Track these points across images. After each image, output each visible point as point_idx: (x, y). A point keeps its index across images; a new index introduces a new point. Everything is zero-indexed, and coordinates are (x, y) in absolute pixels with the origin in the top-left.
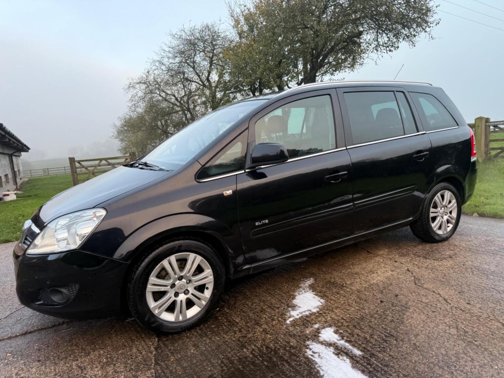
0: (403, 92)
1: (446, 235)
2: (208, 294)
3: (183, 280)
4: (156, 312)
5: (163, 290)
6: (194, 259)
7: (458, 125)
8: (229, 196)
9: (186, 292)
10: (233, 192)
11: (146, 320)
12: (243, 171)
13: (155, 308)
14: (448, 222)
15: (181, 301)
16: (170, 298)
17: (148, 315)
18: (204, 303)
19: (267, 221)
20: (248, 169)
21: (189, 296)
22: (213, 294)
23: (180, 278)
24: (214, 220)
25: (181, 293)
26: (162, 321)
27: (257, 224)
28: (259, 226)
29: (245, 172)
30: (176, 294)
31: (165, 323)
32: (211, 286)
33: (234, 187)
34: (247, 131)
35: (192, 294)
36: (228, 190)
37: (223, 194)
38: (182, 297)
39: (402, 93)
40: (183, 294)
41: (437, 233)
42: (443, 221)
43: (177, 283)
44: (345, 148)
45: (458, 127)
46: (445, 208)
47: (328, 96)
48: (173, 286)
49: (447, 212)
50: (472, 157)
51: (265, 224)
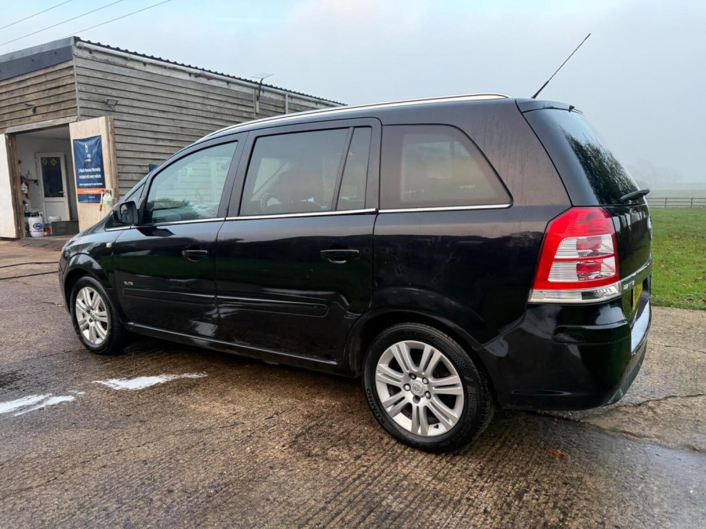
0: (371, 127)
3: (94, 311)
4: (81, 326)
7: (511, 200)
8: (109, 249)
10: (112, 245)
16: (86, 320)
19: (132, 283)
20: (134, 225)
25: (93, 321)
26: (83, 335)
27: (125, 283)
28: (127, 286)
29: (131, 228)
33: (114, 241)
35: (97, 325)
36: (109, 243)
37: (106, 245)
41: (394, 421)
42: (414, 405)
43: (91, 310)
44: (224, 219)
45: (508, 206)
46: (425, 380)
47: (237, 143)
48: (89, 312)
49: (429, 392)
50: (535, 292)
51: (130, 286)
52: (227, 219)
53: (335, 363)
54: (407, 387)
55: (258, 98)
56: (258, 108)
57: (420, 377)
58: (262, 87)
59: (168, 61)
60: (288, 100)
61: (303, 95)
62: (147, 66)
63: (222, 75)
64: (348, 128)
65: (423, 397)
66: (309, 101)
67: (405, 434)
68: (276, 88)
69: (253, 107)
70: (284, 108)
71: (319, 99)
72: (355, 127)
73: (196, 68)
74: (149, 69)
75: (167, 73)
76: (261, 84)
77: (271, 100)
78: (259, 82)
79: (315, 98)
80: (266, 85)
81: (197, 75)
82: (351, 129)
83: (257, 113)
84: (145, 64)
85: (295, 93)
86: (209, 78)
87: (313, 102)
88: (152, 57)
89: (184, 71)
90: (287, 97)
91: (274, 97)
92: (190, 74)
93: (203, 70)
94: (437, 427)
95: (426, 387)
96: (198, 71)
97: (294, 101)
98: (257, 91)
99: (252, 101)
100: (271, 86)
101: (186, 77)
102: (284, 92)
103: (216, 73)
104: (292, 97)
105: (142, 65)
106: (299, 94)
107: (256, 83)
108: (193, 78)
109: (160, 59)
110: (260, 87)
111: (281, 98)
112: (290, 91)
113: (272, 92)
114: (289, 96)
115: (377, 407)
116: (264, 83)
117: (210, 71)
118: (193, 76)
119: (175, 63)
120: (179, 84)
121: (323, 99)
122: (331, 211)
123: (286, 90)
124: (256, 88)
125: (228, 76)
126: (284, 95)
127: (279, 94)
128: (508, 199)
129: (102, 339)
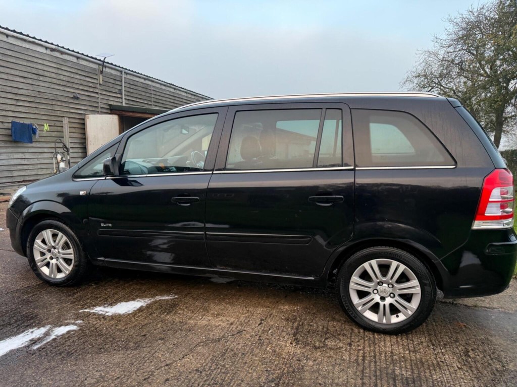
0: (341, 109)
1: (385, 327)
2: (71, 267)
4: (38, 264)
5: (41, 251)
6: (62, 236)
7: (456, 163)
8: (83, 196)
9: (57, 259)
10: (87, 193)
13: (39, 261)
14: (394, 309)
15: (53, 264)
16: (47, 258)
19: (110, 225)
20: (108, 177)
21: (58, 262)
22: (73, 269)
23: (54, 248)
24: (70, 211)
26: (40, 272)
27: (102, 225)
28: (103, 227)
29: (105, 179)
30: (52, 258)
31: (42, 274)
33: (89, 190)
35: (60, 262)
36: (83, 191)
37: (80, 193)
38: (54, 261)
40: (55, 259)
41: (363, 316)
42: (382, 303)
43: (53, 250)
44: (211, 172)
45: (454, 167)
46: (390, 286)
47: (217, 114)
48: (49, 251)
49: (393, 294)
50: (476, 222)
51: (108, 227)
52: (214, 172)
53: (313, 278)
54: (375, 292)
55: (102, 72)
56: (101, 80)
57: (386, 283)
58: (105, 64)
59: (28, 36)
60: (124, 76)
61: (135, 72)
62: (9, 38)
63: (73, 51)
64: (322, 109)
65: (387, 297)
66: (140, 77)
67: (374, 324)
68: (116, 65)
69: (97, 79)
70: (121, 81)
71: (147, 76)
72: (327, 108)
73: (52, 44)
74: (11, 40)
75: (27, 46)
76: (104, 62)
77: (112, 75)
78: (102, 59)
79: (144, 75)
80: (108, 63)
81: (52, 50)
82: (324, 110)
83: (100, 84)
84: (7, 36)
85: (129, 70)
86: (62, 53)
87: (143, 78)
88: (14, 31)
89: (42, 46)
90: (123, 73)
91: (113, 72)
92: (47, 48)
93: (58, 46)
94: (397, 316)
95: (390, 290)
96: (54, 47)
97: (129, 77)
98: (101, 67)
99: (97, 74)
100: (112, 64)
101: (43, 50)
102: (121, 69)
103: (68, 49)
104: (127, 74)
105: (5, 37)
106: (132, 71)
107: (100, 60)
108: (48, 52)
109: (21, 33)
110: (103, 64)
111: (119, 74)
112: (126, 69)
113: (112, 68)
114: (125, 73)
115: (350, 308)
116: (106, 60)
117: (63, 47)
118: (48, 50)
119: (34, 38)
120: (37, 56)
121: (150, 77)
122: (313, 168)
123: (123, 68)
124: (99, 64)
125: (78, 53)
126: (121, 72)
127: (118, 70)
128: (453, 162)
129: (65, 273)
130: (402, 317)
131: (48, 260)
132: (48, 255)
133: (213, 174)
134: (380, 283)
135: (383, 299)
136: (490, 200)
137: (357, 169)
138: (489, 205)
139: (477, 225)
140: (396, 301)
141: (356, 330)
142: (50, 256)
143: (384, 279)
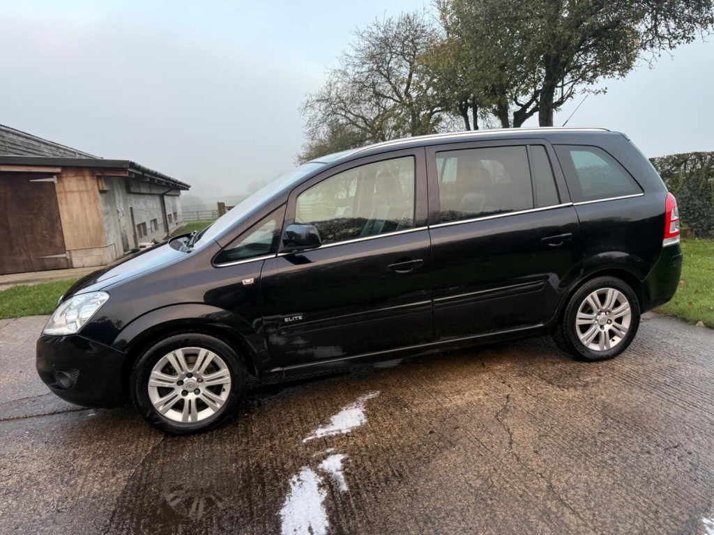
0: (543, 145)
1: (606, 354)
2: (224, 396)
3: (193, 378)
4: (160, 409)
5: (167, 386)
6: (206, 356)
7: (643, 191)
8: (249, 286)
9: (197, 391)
10: (255, 280)
11: (148, 415)
12: (274, 256)
13: (159, 404)
14: (612, 334)
15: (190, 401)
16: (177, 395)
17: (150, 412)
18: (219, 406)
19: (300, 318)
20: (280, 253)
21: (200, 396)
22: (230, 397)
23: (190, 375)
25: (191, 392)
26: (166, 420)
27: (286, 320)
28: (289, 323)
29: (276, 257)
30: (185, 393)
31: (170, 422)
32: (228, 388)
33: (257, 275)
34: (285, 206)
35: (203, 394)
36: (248, 278)
37: (242, 283)
38: (191, 396)
39: (542, 147)
40: (193, 393)
41: (589, 349)
42: (603, 331)
43: (186, 380)
44: (426, 228)
45: (642, 194)
46: (607, 313)
47: (412, 158)
48: (180, 383)
49: (610, 320)
50: (665, 240)
51: (298, 321)
52: (431, 227)
53: (541, 325)
54: (596, 322)
57: (604, 312)
64: (526, 145)
65: (605, 324)
67: (597, 353)
72: (531, 145)
94: (613, 340)
95: (608, 317)
122: (534, 208)
128: (641, 190)
129: (213, 408)
130: (617, 340)
131: (181, 396)
132: (178, 391)
133: (429, 229)
134: (599, 314)
135: (602, 327)
136: (672, 219)
137: (574, 204)
138: (671, 223)
139: (667, 243)
140: (614, 326)
141: (582, 364)
142: (182, 390)
143: (604, 308)
